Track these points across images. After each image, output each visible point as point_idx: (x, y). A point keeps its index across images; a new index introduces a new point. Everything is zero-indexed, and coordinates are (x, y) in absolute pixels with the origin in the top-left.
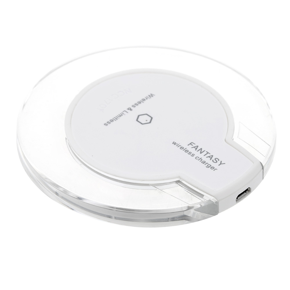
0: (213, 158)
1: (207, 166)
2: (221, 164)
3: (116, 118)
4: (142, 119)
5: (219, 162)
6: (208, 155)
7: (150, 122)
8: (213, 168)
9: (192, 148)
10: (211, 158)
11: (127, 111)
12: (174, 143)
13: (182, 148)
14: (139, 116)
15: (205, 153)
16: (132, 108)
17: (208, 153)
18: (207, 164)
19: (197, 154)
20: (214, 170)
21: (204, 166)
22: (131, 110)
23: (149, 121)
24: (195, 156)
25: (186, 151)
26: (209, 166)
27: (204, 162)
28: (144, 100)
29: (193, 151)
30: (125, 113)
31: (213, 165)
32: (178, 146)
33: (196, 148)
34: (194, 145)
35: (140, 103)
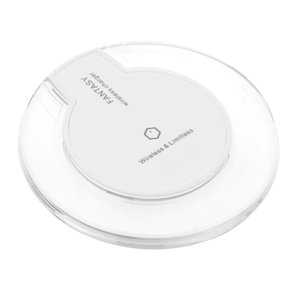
0: (91, 85)
1: (98, 78)
2: (85, 79)
3: (181, 137)
4: (154, 134)
5: (87, 81)
6: (95, 89)
7: (147, 129)
8: (94, 76)
9: (110, 98)
10: (93, 85)
11: (169, 145)
12: (126, 104)
13: (119, 98)
14: (158, 138)
15: (98, 91)
16: (164, 147)
17: (95, 91)
18: (98, 80)
19: (106, 91)
20: (93, 73)
21: (101, 78)
22: (165, 145)
23: (149, 130)
24: (108, 88)
25: (115, 95)
26: (97, 78)
27: (101, 82)
28: (151, 156)
29: (109, 95)
30: (172, 143)
31: (92, 79)
32: (123, 101)
33: (106, 98)
34: (107, 100)
35: (156, 153)
